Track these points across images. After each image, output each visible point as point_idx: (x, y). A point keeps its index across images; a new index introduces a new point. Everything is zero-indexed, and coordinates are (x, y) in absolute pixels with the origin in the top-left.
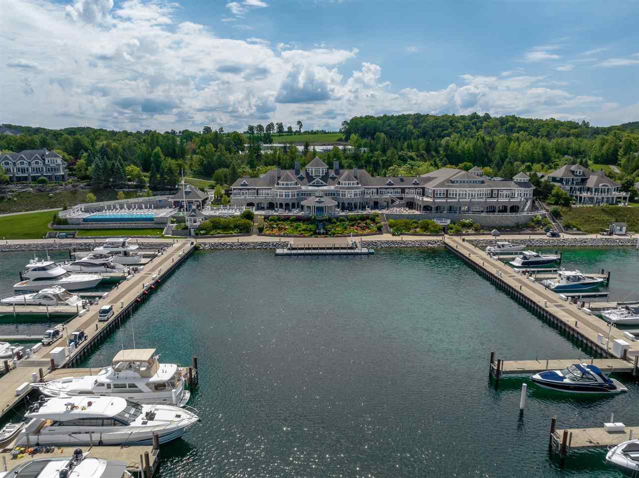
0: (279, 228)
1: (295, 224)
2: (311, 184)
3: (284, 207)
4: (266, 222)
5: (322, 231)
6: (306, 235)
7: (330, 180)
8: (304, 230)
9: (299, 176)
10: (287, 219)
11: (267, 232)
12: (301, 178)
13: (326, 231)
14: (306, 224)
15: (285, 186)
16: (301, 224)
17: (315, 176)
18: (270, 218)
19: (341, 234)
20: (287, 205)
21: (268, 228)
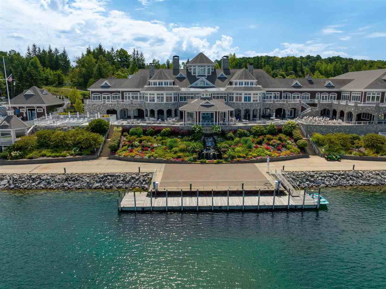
0: (143, 146)
1: (169, 140)
2: (193, 85)
3: (156, 115)
4: (125, 136)
5: (212, 152)
6: (186, 159)
7: (218, 81)
8: (182, 151)
9: (178, 76)
10: (156, 132)
11: (123, 154)
12: (181, 79)
13: (219, 152)
14: (186, 141)
15: (158, 86)
16: (179, 140)
17: (199, 76)
18: (131, 130)
19: (244, 157)
20: (161, 112)
21: (125, 148)
